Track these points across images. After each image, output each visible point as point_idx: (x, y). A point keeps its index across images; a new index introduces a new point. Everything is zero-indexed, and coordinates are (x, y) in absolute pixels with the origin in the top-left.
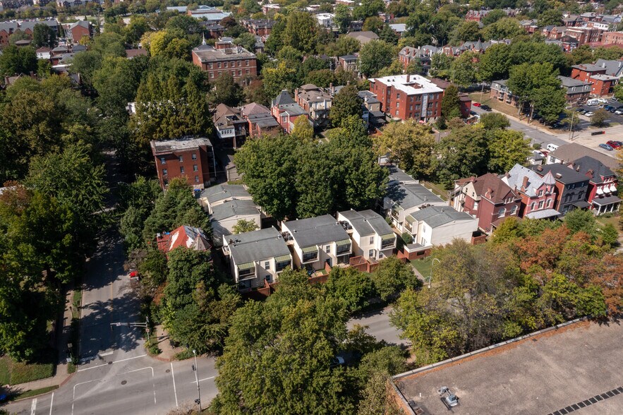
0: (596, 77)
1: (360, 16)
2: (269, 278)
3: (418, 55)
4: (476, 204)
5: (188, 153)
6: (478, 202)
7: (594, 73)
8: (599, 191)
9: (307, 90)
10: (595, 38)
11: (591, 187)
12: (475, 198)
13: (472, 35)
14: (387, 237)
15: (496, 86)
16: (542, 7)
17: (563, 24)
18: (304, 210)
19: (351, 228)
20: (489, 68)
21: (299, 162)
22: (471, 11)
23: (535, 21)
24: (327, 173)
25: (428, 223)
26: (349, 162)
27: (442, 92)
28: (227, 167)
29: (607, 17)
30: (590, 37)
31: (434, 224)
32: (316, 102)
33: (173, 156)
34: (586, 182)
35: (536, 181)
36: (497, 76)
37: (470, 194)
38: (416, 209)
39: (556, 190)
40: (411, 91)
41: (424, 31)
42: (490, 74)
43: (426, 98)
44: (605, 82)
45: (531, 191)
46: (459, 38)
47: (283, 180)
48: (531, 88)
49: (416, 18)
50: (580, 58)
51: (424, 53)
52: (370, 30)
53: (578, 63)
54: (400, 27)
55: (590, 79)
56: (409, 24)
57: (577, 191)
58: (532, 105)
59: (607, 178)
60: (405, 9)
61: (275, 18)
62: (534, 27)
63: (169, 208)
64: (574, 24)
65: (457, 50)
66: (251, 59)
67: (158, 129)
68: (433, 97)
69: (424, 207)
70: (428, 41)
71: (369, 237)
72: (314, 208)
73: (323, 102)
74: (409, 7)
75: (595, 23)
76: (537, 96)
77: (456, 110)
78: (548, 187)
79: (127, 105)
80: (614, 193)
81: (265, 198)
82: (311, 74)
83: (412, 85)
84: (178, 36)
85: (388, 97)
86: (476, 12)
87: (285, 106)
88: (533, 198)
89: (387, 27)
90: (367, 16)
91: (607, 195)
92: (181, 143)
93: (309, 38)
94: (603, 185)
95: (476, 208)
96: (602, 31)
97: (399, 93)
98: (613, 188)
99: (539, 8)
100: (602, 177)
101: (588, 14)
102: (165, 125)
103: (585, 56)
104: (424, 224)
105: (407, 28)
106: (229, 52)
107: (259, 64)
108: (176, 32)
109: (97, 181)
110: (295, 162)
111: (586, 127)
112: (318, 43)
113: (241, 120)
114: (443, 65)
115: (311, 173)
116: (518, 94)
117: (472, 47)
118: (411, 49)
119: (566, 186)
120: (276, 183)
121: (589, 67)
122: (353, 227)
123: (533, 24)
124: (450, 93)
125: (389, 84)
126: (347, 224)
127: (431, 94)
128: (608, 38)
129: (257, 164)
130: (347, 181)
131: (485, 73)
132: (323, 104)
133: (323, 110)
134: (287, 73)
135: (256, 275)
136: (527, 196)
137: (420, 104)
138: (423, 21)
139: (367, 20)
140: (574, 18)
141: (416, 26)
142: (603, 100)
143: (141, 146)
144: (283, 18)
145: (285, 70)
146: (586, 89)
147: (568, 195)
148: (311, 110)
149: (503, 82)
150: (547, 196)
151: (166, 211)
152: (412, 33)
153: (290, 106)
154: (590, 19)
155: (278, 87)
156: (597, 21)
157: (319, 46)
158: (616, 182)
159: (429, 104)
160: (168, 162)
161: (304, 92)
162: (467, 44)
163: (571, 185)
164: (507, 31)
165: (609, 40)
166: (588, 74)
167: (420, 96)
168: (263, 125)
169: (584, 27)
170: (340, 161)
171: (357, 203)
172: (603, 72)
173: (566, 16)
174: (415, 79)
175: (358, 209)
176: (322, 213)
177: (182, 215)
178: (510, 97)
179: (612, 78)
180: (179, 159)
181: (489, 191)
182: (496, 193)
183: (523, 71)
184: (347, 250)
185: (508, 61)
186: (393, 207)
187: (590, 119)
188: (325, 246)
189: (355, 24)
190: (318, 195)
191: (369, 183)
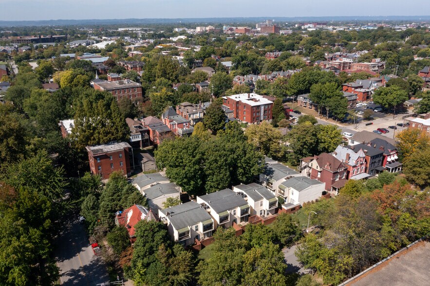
0: (357, 90)
1: (200, 57)
2: (197, 237)
3: (246, 80)
4: (319, 173)
5: (116, 154)
6: (320, 172)
7: (356, 88)
8: (389, 159)
9: (185, 106)
10: (347, 67)
11: (384, 157)
12: (319, 169)
13: (276, 67)
14: (272, 200)
15: (300, 98)
16: (310, 49)
17: (325, 59)
18: (211, 187)
19: (246, 196)
20: (295, 87)
21: (206, 154)
22: (268, 53)
23: (309, 58)
24: (226, 160)
25: (295, 188)
26: (239, 152)
27: (272, 104)
28: (142, 162)
29: (349, 54)
30: (344, 67)
31: (300, 189)
32: (193, 114)
33: (106, 156)
34: (381, 154)
35: (354, 157)
36: (300, 92)
37: (314, 167)
38: (284, 180)
39: (366, 161)
40: (253, 104)
41: (244, 65)
42: (296, 91)
43: (263, 107)
44: (364, 93)
45: (352, 162)
46: (268, 69)
47: (197, 167)
48: (326, 98)
49: (238, 57)
50: (345, 79)
51: (250, 79)
52: (209, 66)
53: (345, 82)
54: (228, 64)
55: (355, 92)
56: (233, 62)
57: (377, 160)
58: (328, 109)
59: (392, 151)
60: (226, 53)
61: (142, 60)
62: (308, 61)
63: (114, 193)
64: (332, 59)
65: (270, 77)
66: (138, 87)
67: (92, 138)
68: (267, 107)
69: (288, 178)
70: (248, 73)
71: (260, 201)
72: (219, 184)
73: (197, 113)
74: (228, 51)
75: (343, 58)
76: (331, 102)
77: (283, 114)
78: (362, 159)
79: (59, 122)
80: (397, 160)
81: (185, 180)
82: (185, 95)
83: (252, 100)
84: (81, 73)
85: (237, 108)
86: (272, 53)
87: (172, 117)
88: (354, 167)
89: (220, 64)
90: (205, 57)
91: (393, 161)
92: (110, 146)
93: (173, 72)
94: (390, 155)
95: (319, 176)
96: (350, 63)
97: (245, 105)
98: (396, 157)
99: (308, 50)
100: (390, 150)
101: (339, 53)
102: (97, 135)
103: (348, 78)
104: (292, 189)
105: (232, 64)
106: (121, 83)
107: (144, 90)
108: (79, 71)
109: (58, 178)
110: (203, 154)
111: (361, 120)
112: (180, 76)
113: (144, 129)
114: (263, 86)
115: (216, 161)
116: (318, 103)
117: (278, 75)
118: (241, 77)
119: (371, 157)
120: (192, 169)
121: (353, 84)
122: (248, 196)
123: (307, 60)
124: (277, 104)
125: (237, 100)
126: (242, 194)
127: (265, 105)
128: (355, 67)
129: (177, 157)
130: (239, 165)
131: (293, 90)
132: (198, 115)
133: (198, 119)
134: (167, 96)
135: (190, 235)
136: (350, 166)
137: (259, 112)
138: (243, 60)
139: (206, 60)
140: (331, 55)
141: (239, 63)
142: (365, 104)
143: (79, 150)
144: (147, 60)
145: (166, 93)
146: (354, 97)
147: (372, 163)
148: (190, 119)
149: (306, 95)
150: (362, 164)
151: (112, 196)
152: (236, 67)
153: (176, 117)
154: (340, 56)
155: (162, 105)
156: (344, 57)
157: (181, 77)
158: (397, 153)
159: (264, 111)
160: (102, 160)
161: (182, 107)
162: (275, 73)
163: (374, 156)
164: (296, 64)
165: (356, 67)
166: (353, 89)
167: (259, 106)
168: (161, 131)
169: (338, 61)
170: (232, 151)
171: (245, 179)
172: (361, 87)
173: (326, 54)
174: (252, 96)
175: (246, 183)
176: (223, 188)
177: (126, 198)
178: (311, 105)
179: (367, 90)
180: (110, 158)
181: (328, 164)
182: (332, 165)
183: (319, 88)
184: (247, 212)
185: (306, 83)
186: (268, 180)
187: (362, 116)
188: (233, 211)
189: (197, 63)
190: (222, 175)
191: (253, 165)
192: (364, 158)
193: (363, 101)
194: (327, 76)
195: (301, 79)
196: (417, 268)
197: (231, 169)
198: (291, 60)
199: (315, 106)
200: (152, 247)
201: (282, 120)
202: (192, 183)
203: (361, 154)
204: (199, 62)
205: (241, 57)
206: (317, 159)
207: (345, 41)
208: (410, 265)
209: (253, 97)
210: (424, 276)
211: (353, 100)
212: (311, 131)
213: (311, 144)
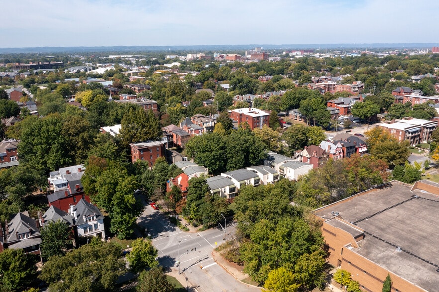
0: (340, 106)
1: (200, 81)
3: (245, 99)
4: (309, 160)
5: (155, 148)
6: (309, 158)
7: (339, 104)
8: (360, 151)
9: (199, 117)
10: (331, 88)
11: (357, 149)
12: (308, 156)
13: (268, 88)
14: (276, 175)
15: (292, 112)
16: (298, 74)
17: (313, 82)
19: (256, 173)
20: (287, 104)
22: (261, 77)
23: (297, 81)
25: (291, 168)
27: (269, 115)
28: (172, 156)
29: (333, 78)
30: (328, 88)
31: (295, 168)
32: (206, 123)
33: (147, 150)
34: (355, 146)
35: (334, 147)
36: (292, 107)
37: (305, 155)
38: (282, 163)
39: (343, 151)
40: (253, 115)
41: (241, 87)
42: (288, 106)
43: (261, 118)
44: (345, 108)
45: (332, 152)
46: (263, 90)
48: (313, 111)
49: (235, 80)
50: (329, 97)
51: (248, 98)
52: (209, 88)
53: (329, 100)
54: (226, 86)
55: (337, 107)
56: (231, 85)
57: (351, 151)
58: (314, 120)
59: (362, 145)
60: (222, 77)
61: (146, 83)
62: (297, 84)
63: (162, 171)
64: (318, 82)
65: (265, 96)
66: (154, 104)
68: (265, 118)
69: (286, 162)
70: (244, 93)
71: (267, 176)
72: (236, 165)
73: (209, 122)
74: (224, 75)
76: (317, 114)
77: (278, 123)
78: (340, 149)
79: (100, 128)
80: (367, 152)
83: (252, 112)
84: (100, 93)
85: (240, 120)
86: (264, 77)
87: (189, 125)
88: (334, 155)
89: (219, 86)
90: (204, 81)
91: (364, 153)
92: (149, 143)
93: (181, 92)
94: (361, 148)
95: (309, 162)
96: (334, 85)
97: (247, 117)
98: (366, 150)
99: (297, 75)
100: (361, 144)
101: (324, 77)
103: (331, 96)
104: (289, 168)
105: (230, 86)
106: (139, 101)
107: (159, 107)
108: (98, 91)
111: (342, 129)
112: (186, 95)
113: (169, 134)
114: (259, 104)
116: (306, 115)
117: (271, 94)
118: (240, 97)
119: (347, 148)
121: (336, 101)
122: (257, 172)
123: (296, 83)
124: (273, 115)
125: (241, 113)
126: (254, 171)
127: (264, 116)
128: (338, 88)
131: (285, 106)
132: (210, 123)
133: (210, 127)
134: (182, 110)
135: (220, 195)
136: (331, 154)
137: (259, 122)
138: (239, 83)
139: (206, 83)
140: (317, 79)
141: (236, 85)
142: (346, 117)
143: (125, 146)
145: (181, 108)
146: (336, 112)
147: (348, 153)
148: (204, 127)
149: (296, 110)
150: (340, 153)
152: (234, 89)
153: (192, 125)
154: (325, 79)
155: (177, 118)
156: (329, 80)
157: (188, 96)
158: (366, 146)
159: (263, 121)
160: (145, 153)
161: (196, 118)
162: (268, 93)
163: (348, 148)
164: (286, 86)
165: (339, 89)
166: (336, 105)
167: (258, 118)
168: (183, 135)
169: (324, 83)
171: (254, 163)
172: (342, 103)
173: (313, 78)
175: (256, 165)
176: (240, 168)
177: (171, 173)
178: (301, 117)
179: (347, 106)
180: (150, 151)
181: (315, 152)
182: (318, 153)
183: (307, 103)
184: (258, 183)
185: (296, 99)
186: (271, 164)
187: (342, 126)
188: (248, 181)
189: (197, 86)
190: (239, 158)
191: (261, 152)
192: (341, 148)
193: (344, 115)
194: (313, 94)
195: (292, 97)
196: (371, 200)
197: (245, 154)
198: (282, 82)
199: (304, 118)
200: (200, 194)
201: (278, 128)
202: (218, 163)
203: (339, 145)
204: (199, 85)
205: (238, 80)
206: (307, 149)
207: (330, 67)
208: (365, 199)
209: (253, 111)
210: (374, 203)
211: (336, 114)
212: (302, 130)
213: (302, 140)
